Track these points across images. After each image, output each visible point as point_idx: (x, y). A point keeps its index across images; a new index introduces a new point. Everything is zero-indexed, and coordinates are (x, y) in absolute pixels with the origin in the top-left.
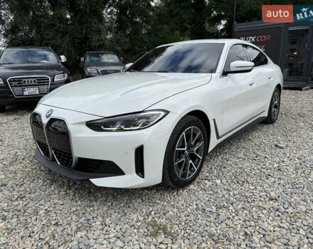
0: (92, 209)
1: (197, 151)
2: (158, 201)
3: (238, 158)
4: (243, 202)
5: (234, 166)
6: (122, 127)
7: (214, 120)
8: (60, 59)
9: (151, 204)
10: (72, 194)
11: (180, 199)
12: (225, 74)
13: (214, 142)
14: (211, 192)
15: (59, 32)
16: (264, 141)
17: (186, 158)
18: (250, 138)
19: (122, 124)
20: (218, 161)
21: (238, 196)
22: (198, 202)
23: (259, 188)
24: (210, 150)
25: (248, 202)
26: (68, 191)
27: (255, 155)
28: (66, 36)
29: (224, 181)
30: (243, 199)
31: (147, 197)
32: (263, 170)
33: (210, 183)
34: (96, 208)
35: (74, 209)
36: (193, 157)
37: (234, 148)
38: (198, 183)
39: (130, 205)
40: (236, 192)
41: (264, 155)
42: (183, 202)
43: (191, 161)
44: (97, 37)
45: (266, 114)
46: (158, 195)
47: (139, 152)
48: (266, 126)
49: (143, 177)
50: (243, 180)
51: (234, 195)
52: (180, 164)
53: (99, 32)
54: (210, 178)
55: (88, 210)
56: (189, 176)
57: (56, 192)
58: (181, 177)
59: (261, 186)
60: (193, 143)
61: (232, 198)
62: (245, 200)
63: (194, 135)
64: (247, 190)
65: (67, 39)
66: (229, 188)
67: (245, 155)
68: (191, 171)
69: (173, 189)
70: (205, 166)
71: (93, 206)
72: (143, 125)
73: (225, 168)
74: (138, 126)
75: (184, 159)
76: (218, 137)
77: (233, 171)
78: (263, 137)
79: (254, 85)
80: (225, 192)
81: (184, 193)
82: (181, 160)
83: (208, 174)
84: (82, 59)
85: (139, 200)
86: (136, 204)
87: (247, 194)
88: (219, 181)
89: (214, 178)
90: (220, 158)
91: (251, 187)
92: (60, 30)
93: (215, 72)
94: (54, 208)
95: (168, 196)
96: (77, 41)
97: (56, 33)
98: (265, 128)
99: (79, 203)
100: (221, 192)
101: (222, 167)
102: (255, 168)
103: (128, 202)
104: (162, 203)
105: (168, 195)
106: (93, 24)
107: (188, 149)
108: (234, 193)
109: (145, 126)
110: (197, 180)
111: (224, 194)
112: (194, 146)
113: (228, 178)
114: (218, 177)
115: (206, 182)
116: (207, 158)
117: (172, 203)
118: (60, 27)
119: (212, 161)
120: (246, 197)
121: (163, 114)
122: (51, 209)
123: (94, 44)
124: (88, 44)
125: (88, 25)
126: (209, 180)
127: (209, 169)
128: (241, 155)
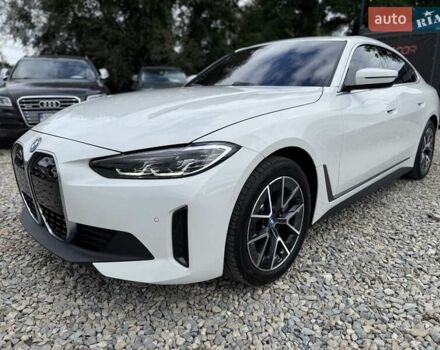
0: (98, 314)
1: (292, 221)
2: (216, 309)
3: (364, 235)
4: (372, 321)
5: (356, 248)
6: (153, 172)
7: (325, 167)
8: (100, 74)
9: (203, 314)
10: (72, 284)
11: (257, 307)
12: (346, 89)
13: (323, 206)
14: (315, 297)
15: (107, 40)
16: (408, 208)
17: (271, 232)
18: (384, 200)
19: (152, 166)
20: (329, 238)
21: (363, 308)
22: (288, 315)
23: (402, 293)
24: (316, 218)
25: (383, 321)
26: (67, 279)
27: (393, 232)
28: (117, 46)
29: (338, 276)
30: (373, 313)
31: (198, 298)
32: (409, 259)
33: (314, 279)
34: (105, 314)
35: (67, 313)
36: (284, 231)
37: (356, 217)
38: (292, 277)
39: (166, 313)
40: (359, 299)
41: (410, 232)
42: (261, 313)
43: (279, 239)
44: (158, 48)
45: (410, 164)
46: (217, 298)
47: (180, 218)
48: (410, 183)
49: (187, 265)
50: (373, 276)
51: (357, 304)
52: (259, 244)
53: (162, 40)
54: (313, 269)
55: (91, 316)
56: (276, 263)
57: (47, 279)
58: (261, 265)
59: (406, 290)
60: (284, 206)
61: (352, 311)
62: (378, 316)
63: (288, 192)
64: (380, 295)
65: (118, 50)
66: (346, 290)
67: (376, 231)
68: (280, 256)
69: (245, 286)
70: (305, 247)
71: (101, 309)
72: (189, 170)
73: (340, 251)
74: (180, 170)
75: (267, 235)
76: (331, 198)
77: (355, 258)
78: (406, 201)
79: (395, 113)
80: (339, 299)
81: (265, 295)
82: (261, 237)
83: (309, 262)
84: (135, 77)
85: (183, 305)
86: (176, 311)
87: (381, 305)
88: (328, 277)
89: (320, 269)
90: (332, 233)
91: (389, 291)
92: (108, 37)
93: (329, 85)
94: (35, 308)
95: (235, 300)
96: (131, 52)
97: (102, 41)
98: (408, 185)
99: (80, 302)
100: (331, 298)
101: (335, 250)
102: (395, 255)
103: (164, 306)
104: (223, 314)
105: (236, 298)
106: (155, 29)
107: (275, 217)
108: (355, 301)
109: (193, 170)
110: (290, 271)
111: (338, 301)
112: (287, 211)
113: (346, 270)
114: (327, 268)
115: (307, 276)
116: (311, 232)
117: (241, 314)
118: (107, 33)
119: (319, 238)
120: (379, 309)
121: (228, 149)
122: (29, 310)
123: (153, 57)
124: (145, 58)
125: (148, 31)
126: (312, 273)
127: (312, 252)
128: (369, 230)
